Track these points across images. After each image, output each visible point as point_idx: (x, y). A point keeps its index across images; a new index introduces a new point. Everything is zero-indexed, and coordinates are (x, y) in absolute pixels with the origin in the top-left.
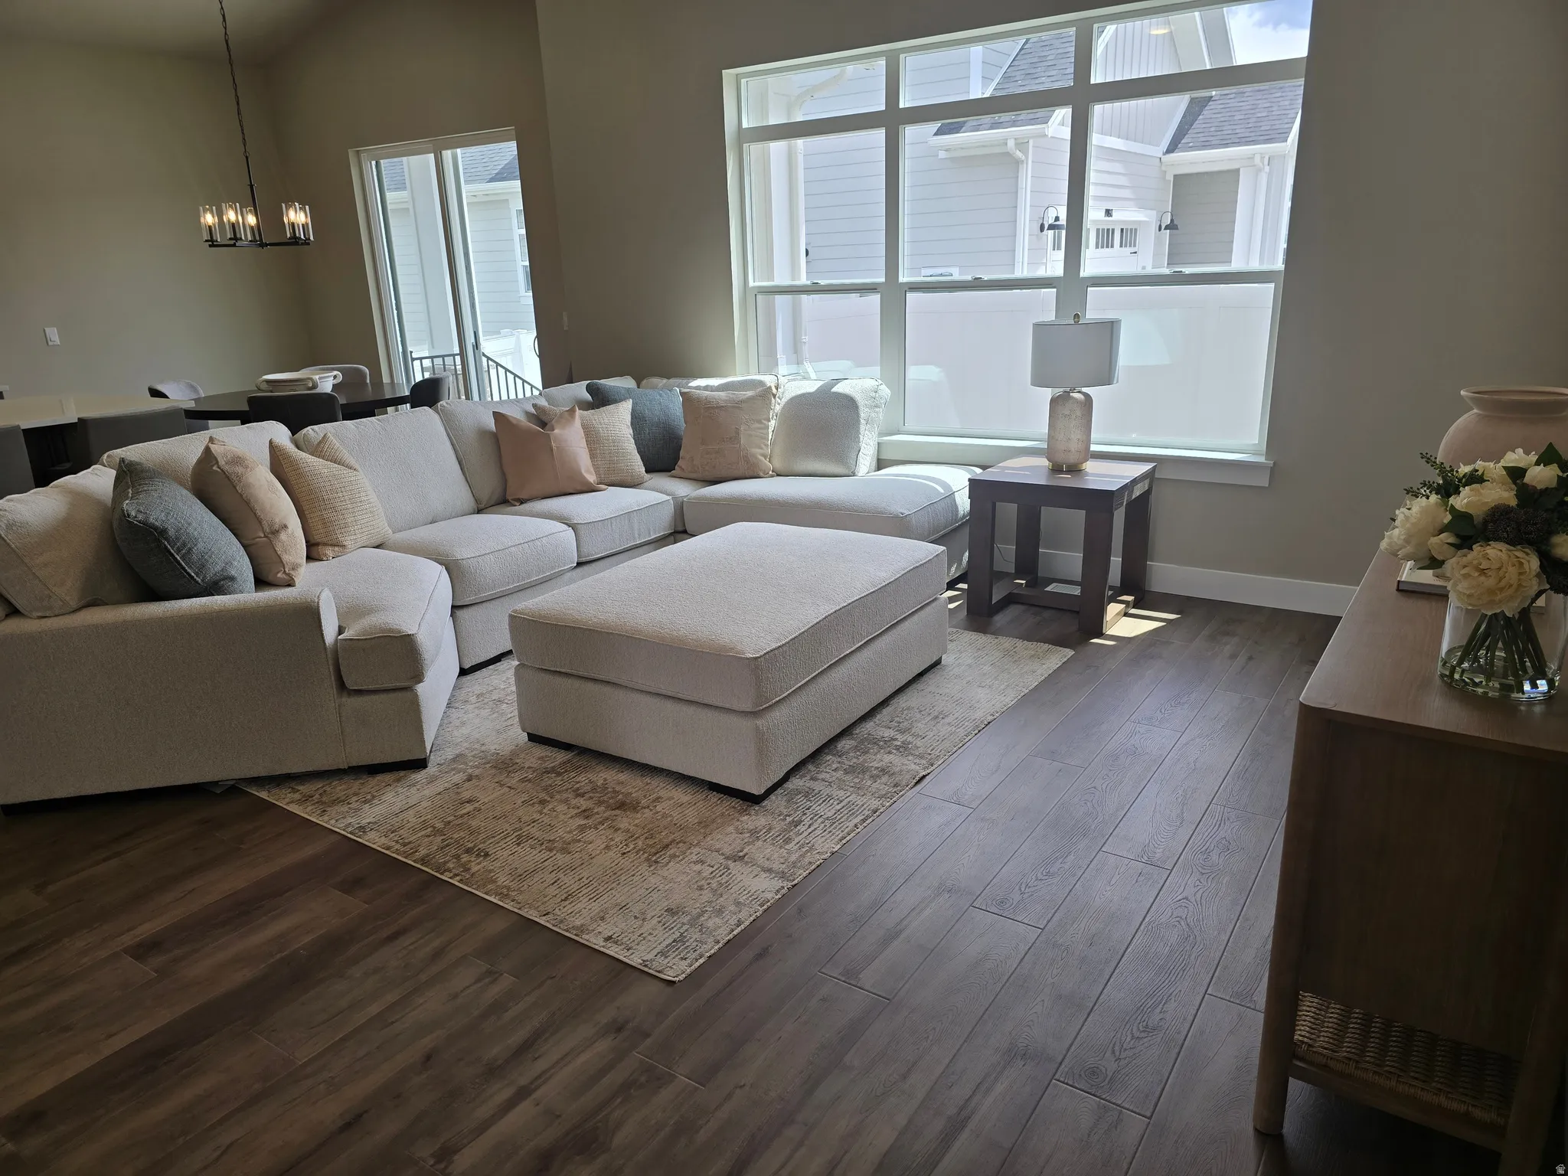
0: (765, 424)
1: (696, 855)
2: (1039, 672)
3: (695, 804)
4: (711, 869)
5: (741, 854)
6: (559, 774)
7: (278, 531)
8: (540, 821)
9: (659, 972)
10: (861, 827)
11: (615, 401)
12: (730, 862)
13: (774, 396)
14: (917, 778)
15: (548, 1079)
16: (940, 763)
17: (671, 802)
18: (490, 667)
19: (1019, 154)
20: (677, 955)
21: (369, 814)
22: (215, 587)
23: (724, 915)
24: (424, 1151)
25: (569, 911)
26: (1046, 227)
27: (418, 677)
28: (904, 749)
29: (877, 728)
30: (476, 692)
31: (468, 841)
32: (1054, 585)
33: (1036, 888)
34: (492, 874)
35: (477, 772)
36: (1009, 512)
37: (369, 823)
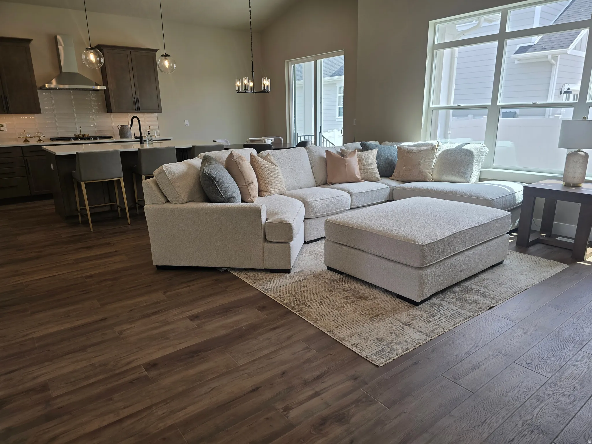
0: (431, 160)
1: (390, 320)
2: (551, 272)
3: (390, 302)
4: (396, 327)
5: (409, 323)
6: (337, 282)
7: (250, 184)
8: (329, 298)
9: (373, 361)
10: (463, 322)
11: (371, 149)
12: (404, 326)
13: (437, 149)
14: (490, 307)
15: (327, 391)
16: (501, 302)
17: (381, 299)
18: (315, 242)
19: (553, 61)
20: (380, 356)
21: (270, 286)
22: (228, 200)
23: (401, 345)
24: (280, 406)
25: (339, 332)
26: (563, 92)
27: (291, 239)
28: (484, 294)
29: (472, 285)
30: (309, 250)
31: (303, 300)
32: (559, 238)
33: (547, 360)
34: (311, 313)
35: (308, 277)
36: (541, 202)
37: (269, 289)
